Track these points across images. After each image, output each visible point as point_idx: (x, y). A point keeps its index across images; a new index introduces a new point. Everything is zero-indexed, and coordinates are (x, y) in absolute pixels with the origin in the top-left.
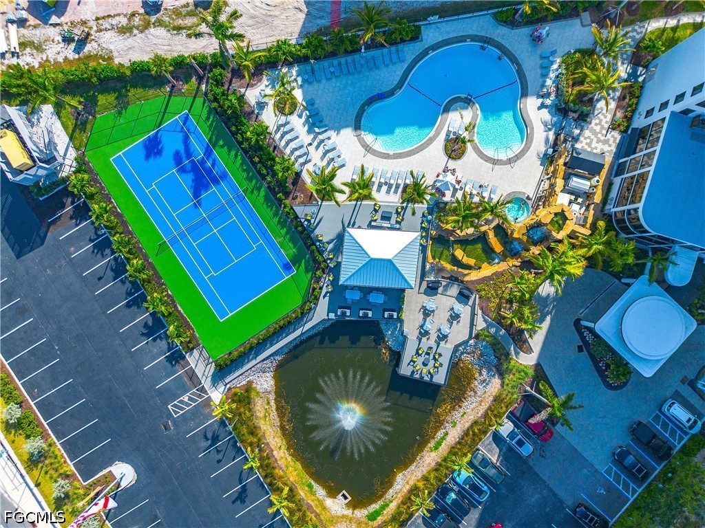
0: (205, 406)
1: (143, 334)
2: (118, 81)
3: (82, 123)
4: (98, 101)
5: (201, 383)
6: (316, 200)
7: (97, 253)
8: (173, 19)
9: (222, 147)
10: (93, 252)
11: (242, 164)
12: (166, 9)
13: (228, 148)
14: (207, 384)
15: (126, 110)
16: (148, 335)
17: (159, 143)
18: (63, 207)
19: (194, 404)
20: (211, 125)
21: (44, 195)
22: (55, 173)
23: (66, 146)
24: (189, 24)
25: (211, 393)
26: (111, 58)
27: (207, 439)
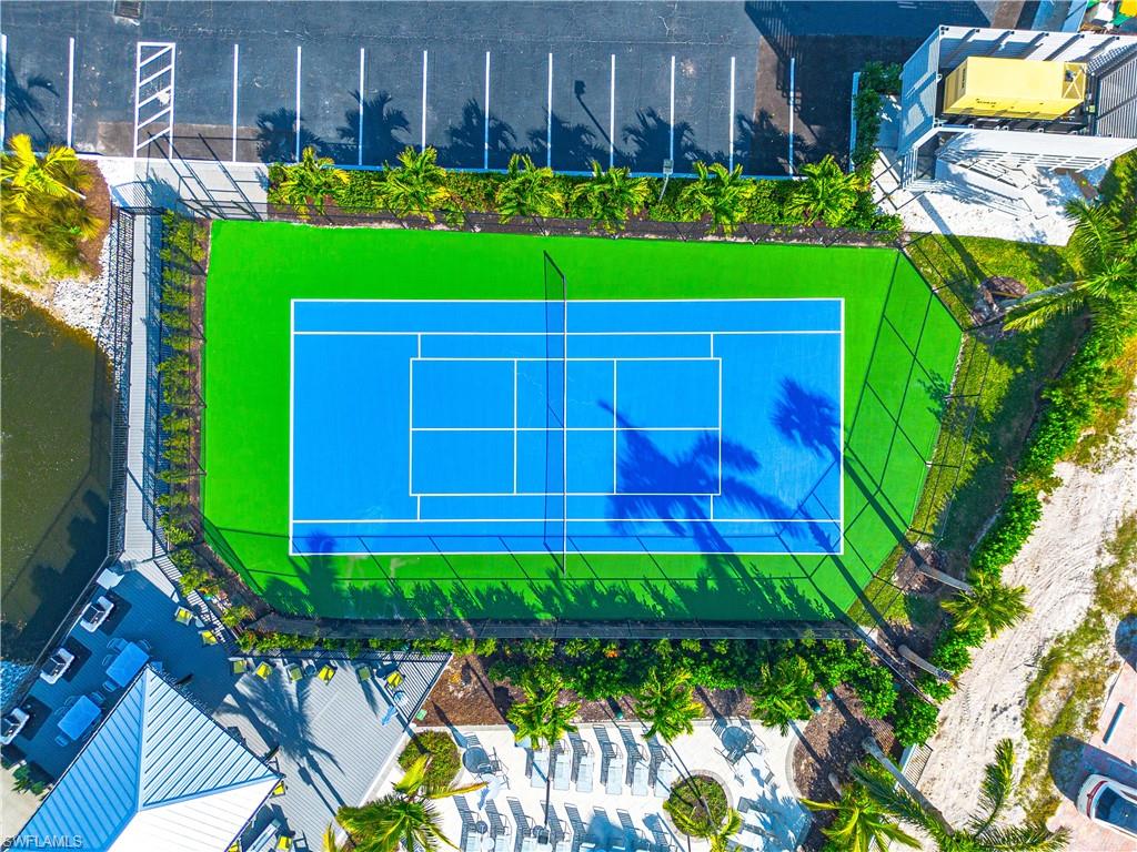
0: (117, 129)
1: (383, 99)
2: (1016, 441)
3: (972, 289)
4: (1000, 363)
5: (177, 154)
6: (426, 722)
7: (644, 122)
8: (1079, 668)
9: (702, 581)
10: (652, 114)
11: (631, 597)
12: (1114, 667)
13: (689, 591)
14: (166, 169)
15: (937, 414)
16: (374, 109)
17: (808, 441)
18: (804, 115)
19: (138, 106)
20: (771, 589)
21: (861, 88)
22: (895, 148)
23: (944, 217)
24: (1042, 698)
25: (137, 166)
26: (1082, 458)
27: (32, 83)
